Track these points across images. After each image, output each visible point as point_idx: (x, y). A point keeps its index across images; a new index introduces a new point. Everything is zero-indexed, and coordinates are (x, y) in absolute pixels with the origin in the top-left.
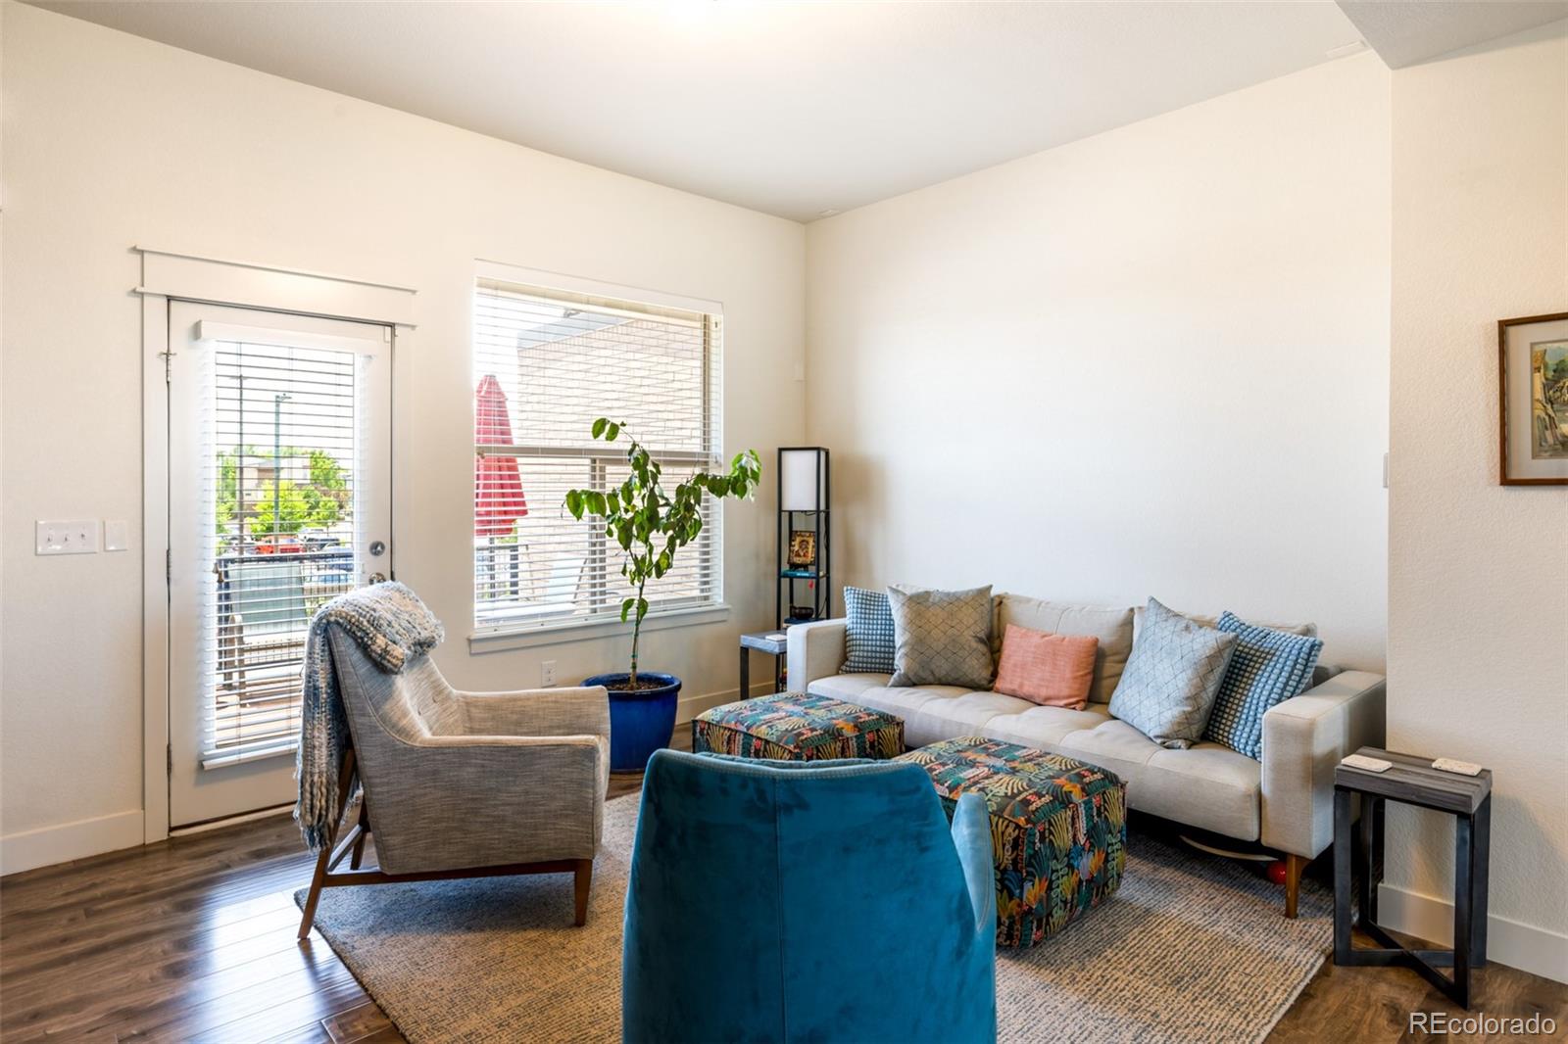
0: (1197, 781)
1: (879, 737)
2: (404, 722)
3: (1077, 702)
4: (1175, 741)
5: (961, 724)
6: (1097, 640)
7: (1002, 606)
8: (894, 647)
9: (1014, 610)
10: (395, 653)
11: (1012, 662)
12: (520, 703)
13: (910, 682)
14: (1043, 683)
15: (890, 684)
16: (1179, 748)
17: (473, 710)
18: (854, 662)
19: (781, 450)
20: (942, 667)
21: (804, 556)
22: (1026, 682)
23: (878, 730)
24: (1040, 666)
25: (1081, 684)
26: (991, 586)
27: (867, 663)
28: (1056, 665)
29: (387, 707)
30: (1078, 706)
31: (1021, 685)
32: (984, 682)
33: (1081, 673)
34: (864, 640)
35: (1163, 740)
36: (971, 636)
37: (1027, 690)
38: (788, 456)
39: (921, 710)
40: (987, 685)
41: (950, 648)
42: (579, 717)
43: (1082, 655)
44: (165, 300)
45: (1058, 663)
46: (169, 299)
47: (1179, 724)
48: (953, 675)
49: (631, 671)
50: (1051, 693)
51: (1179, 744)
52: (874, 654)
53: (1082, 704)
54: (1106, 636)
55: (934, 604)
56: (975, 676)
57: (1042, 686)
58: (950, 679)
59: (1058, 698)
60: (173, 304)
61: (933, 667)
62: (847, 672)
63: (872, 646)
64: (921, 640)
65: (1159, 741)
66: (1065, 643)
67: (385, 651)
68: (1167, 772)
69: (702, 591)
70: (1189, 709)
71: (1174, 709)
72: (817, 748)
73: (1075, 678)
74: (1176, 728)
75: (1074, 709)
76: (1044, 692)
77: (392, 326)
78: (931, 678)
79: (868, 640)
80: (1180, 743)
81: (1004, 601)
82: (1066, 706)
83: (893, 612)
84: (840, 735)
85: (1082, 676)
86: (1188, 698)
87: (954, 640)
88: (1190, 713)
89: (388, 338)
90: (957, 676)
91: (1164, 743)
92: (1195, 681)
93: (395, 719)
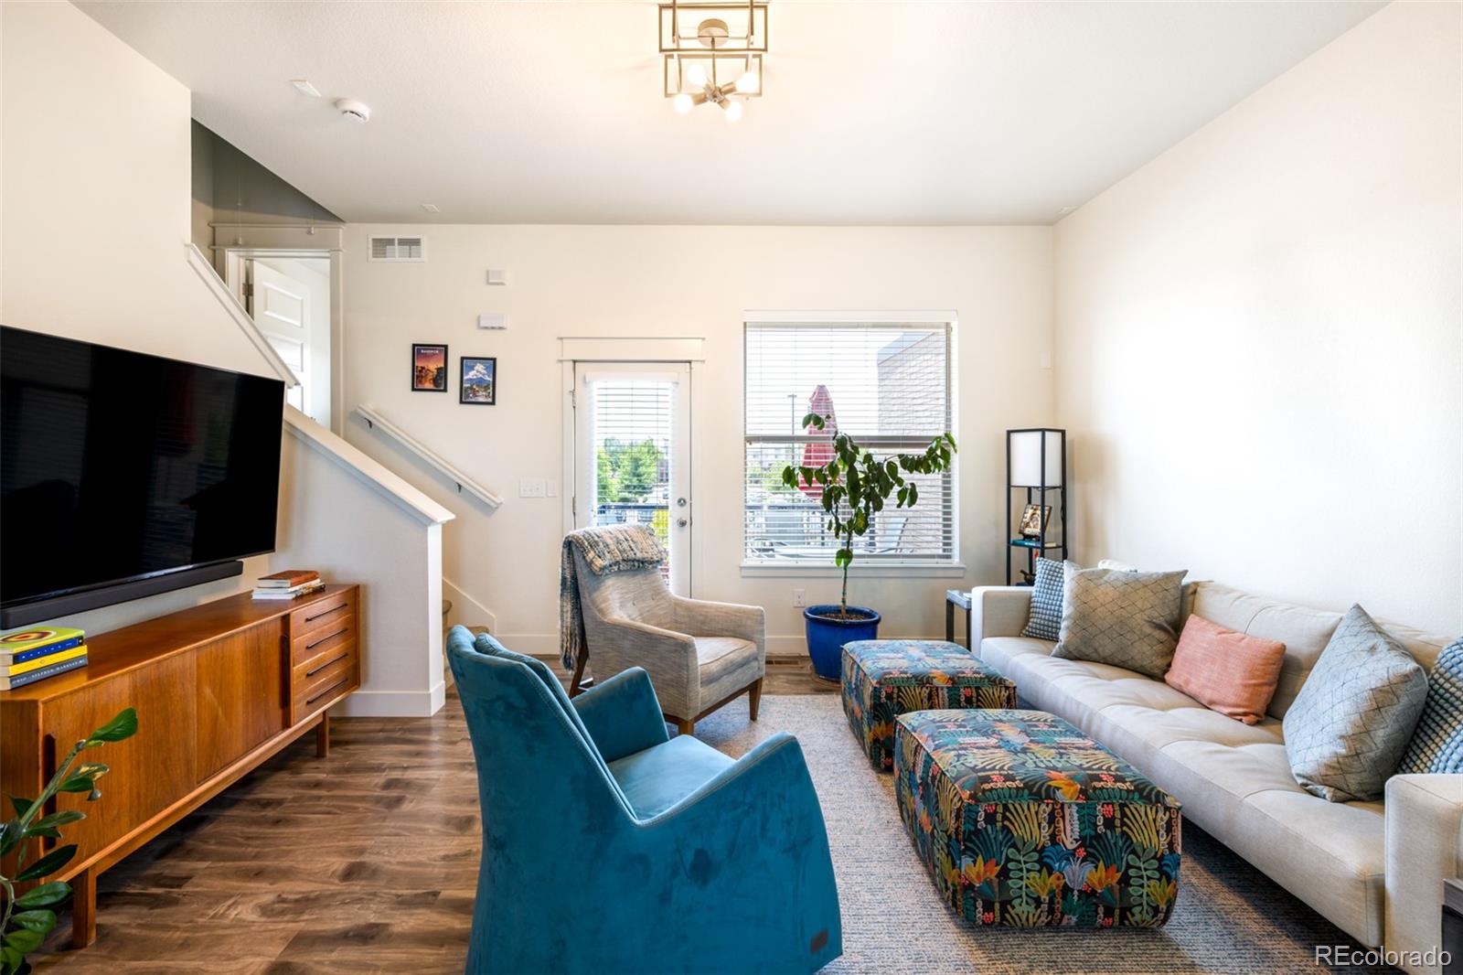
0: (1298, 839)
1: (978, 695)
2: (603, 606)
3: (1245, 714)
4: (1320, 787)
5: (1079, 704)
6: (1284, 647)
7: (1197, 595)
8: (1061, 617)
9: (1207, 601)
10: (596, 563)
11: (1183, 654)
12: (705, 610)
13: (1071, 655)
14: (1209, 684)
15: (1053, 652)
16: (1324, 797)
17: (678, 609)
18: (1032, 628)
19: (1009, 432)
20: (1108, 648)
21: (1034, 527)
22: (1193, 680)
23: (978, 688)
24: (1208, 664)
25: (1252, 694)
26: (1186, 571)
27: (1040, 630)
28: (1226, 667)
29: (595, 595)
30: (1244, 718)
31: (1187, 682)
32: (1156, 671)
33: (1253, 682)
34: (1043, 608)
35: (1305, 781)
36: (1145, 620)
37: (1193, 688)
38: (1014, 436)
39: (1053, 682)
40: (1157, 675)
41: (1117, 629)
42: (739, 626)
43: (1258, 661)
44: (572, 363)
45: (1229, 665)
46: (575, 362)
47: (1329, 767)
48: (1119, 657)
49: (841, 604)
50: (1216, 697)
51: (1324, 792)
52: (1050, 623)
53: (1252, 718)
54: (1297, 644)
55: (1106, 582)
56: (1145, 663)
57: (1207, 687)
58: (1116, 661)
59: (1224, 705)
60: (577, 364)
61: (1096, 644)
62: (1028, 636)
63: (1046, 614)
64: (1084, 616)
65: (1300, 781)
66: (1243, 644)
67: (592, 561)
68: (1265, 816)
69: (944, 550)
70: (1343, 751)
71: (1325, 747)
72: (899, 688)
73: (1245, 686)
74: (1323, 771)
75: (1241, 720)
76: (1207, 695)
77: (690, 362)
78: (1094, 656)
79: (1047, 609)
80: (1325, 790)
81: (1199, 589)
82: (1231, 715)
83: (1064, 585)
84: (928, 682)
85: (1255, 685)
86: (1342, 737)
87: (1121, 621)
88: (1345, 757)
89: (688, 370)
90: (1123, 659)
91: (1307, 785)
92: (1353, 717)
93: (598, 603)
